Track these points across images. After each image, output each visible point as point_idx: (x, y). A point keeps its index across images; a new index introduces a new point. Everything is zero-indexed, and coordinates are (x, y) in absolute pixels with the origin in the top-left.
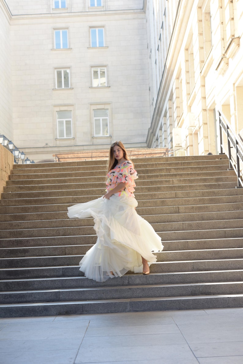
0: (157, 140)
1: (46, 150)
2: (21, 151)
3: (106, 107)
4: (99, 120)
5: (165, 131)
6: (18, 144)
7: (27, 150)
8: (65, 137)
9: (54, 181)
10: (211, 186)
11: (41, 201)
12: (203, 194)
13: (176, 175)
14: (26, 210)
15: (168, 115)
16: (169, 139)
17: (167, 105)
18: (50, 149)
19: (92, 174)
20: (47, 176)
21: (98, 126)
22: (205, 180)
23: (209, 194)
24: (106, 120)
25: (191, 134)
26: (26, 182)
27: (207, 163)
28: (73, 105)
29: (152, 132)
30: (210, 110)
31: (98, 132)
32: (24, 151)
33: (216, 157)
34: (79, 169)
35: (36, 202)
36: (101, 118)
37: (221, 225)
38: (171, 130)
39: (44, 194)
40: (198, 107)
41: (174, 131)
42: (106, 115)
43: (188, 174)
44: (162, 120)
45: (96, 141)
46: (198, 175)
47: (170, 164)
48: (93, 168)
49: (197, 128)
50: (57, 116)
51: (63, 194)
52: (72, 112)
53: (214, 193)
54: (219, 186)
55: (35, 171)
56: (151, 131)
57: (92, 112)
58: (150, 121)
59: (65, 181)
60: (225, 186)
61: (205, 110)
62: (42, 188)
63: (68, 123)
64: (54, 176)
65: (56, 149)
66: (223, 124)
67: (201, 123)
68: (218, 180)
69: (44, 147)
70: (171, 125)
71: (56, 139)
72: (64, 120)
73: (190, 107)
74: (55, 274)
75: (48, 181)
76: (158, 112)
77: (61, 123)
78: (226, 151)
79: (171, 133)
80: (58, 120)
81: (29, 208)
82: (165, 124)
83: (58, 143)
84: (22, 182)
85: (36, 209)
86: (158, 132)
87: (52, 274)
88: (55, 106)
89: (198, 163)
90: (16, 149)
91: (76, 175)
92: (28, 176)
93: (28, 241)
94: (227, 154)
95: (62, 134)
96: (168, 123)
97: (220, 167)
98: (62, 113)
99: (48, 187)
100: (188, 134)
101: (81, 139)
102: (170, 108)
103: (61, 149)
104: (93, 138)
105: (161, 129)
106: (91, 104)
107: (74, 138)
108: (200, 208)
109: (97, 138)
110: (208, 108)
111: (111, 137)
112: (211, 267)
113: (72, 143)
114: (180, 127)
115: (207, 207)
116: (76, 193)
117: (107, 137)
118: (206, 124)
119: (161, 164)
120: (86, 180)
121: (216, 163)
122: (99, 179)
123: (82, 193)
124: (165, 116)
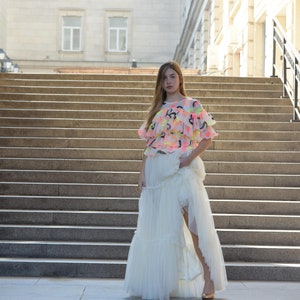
0: (187, 60)
2: (15, 63)
3: (126, 15)
4: (116, 31)
5: (198, 49)
7: (22, 63)
8: (71, 50)
9: (51, 98)
10: (257, 118)
11: (32, 123)
12: (247, 127)
13: (212, 100)
14: (10, 132)
15: (203, 29)
16: (202, 60)
17: (202, 15)
18: (51, 64)
19: (102, 91)
20: (41, 91)
21: (113, 39)
22: (250, 109)
23: (255, 127)
24: (125, 31)
25: (231, 54)
26: (13, 97)
27: (254, 87)
28: (83, 10)
29: (181, 51)
30: (258, 23)
31: (113, 46)
32: (19, 63)
33: (266, 80)
34: (85, 84)
35: (25, 123)
36: (118, 29)
37: (270, 169)
38: (206, 47)
39: (37, 114)
40: (243, 18)
41: (210, 49)
42: (125, 25)
43: (228, 100)
44: (194, 35)
45: (110, 58)
46: (242, 101)
47: (205, 86)
48: (104, 84)
49: (240, 46)
50: (63, 22)
51: (61, 115)
52: (82, 19)
53: (262, 127)
54: (269, 118)
55: (27, 83)
56: (179, 49)
57: (108, 21)
58: (179, 36)
59: (65, 99)
60: (276, 118)
61: (252, 23)
62: (35, 105)
63: (76, 32)
64: (51, 91)
66: (278, 38)
67: (246, 39)
68: (267, 110)
69: (44, 61)
70: (205, 42)
71: (60, 52)
72: (72, 28)
73: (232, 19)
74: (43, 220)
75: (43, 98)
76: (190, 25)
77: (67, 32)
78: (279, 74)
79: (205, 52)
80: (63, 28)
81: (14, 131)
82: (198, 40)
83: (62, 57)
84: (8, 97)
85: (24, 132)
86: (188, 51)
87: (40, 219)
88: (61, 9)
89: (242, 87)
90: (8, 59)
91: (81, 91)
92: (17, 90)
93: (9, 173)
94: (281, 77)
95: (67, 46)
96: (203, 39)
97: (270, 94)
98: (69, 20)
99: (42, 105)
100: (227, 53)
101: (92, 54)
102: (206, 20)
104: (106, 53)
105: (192, 47)
106: (107, 11)
107: (82, 52)
108: (242, 146)
109: (111, 53)
110: (256, 21)
111: (129, 53)
112: (254, 225)
113: (80, 57)
114: (218, 44)
115: (251, 144)
116: (78, 115)
117: (125, 54)
118: (252, 41)
119: (194, 85)
120: (93, 99)
121: (266, 87)
122: (110, 99)
123: (87, 115)
124: (199, 30)
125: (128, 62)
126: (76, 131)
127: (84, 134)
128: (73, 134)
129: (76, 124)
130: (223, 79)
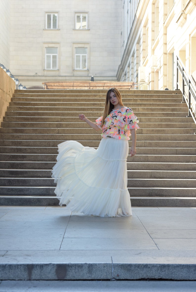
0: (125, 75)
1: (35, 78)
3: (86, 46)
4: (80, 56)
5: (132, 68)
6: (13, 72)
7: (20, 78)
8: (51, 69)
9: (46, 104)
10: (167, 115)
11: (36, 119)
12: (161, 120)
13: (141, 105)
14: (24, 125)
15: (135, 55)
16: (135, 75)
17: (135, 47)
18: (39, 78)
19: (76, 100)
20: (41, 100)
21: (78, 61)
22: (163, 110)
23: (166, 120)
24: (85, 56)
25: (153, 72)
26: (25, 104)
27: (166, 96)
28: (59, 43)
29: (122, 69)
30: (169, 54)
31: (78, 66)
33: (173, 92)
34: (66, 96)
35: (32, 119)
36: (81, 55)
38: (137, 67)
39: (38, 114)
40: (160, 51)
41: (139, 69)
42: (85, 52)
43: (150, 104)
44: (130, 59)
45: (76, 73)
46: (158, 105)
47: (137, 96)
48: (77, 96)
49: (158, 67)
50: (46, 51)
51: (53, 114)
52: (58, 49)
53: (170, 120)
54: (174, 115)
55: (32, 96)
56: (121, 67)
57: (75, 50)
58: (120, 59)
59: (55, 105)
60: (178, 115)
61: (166, 54)
62: (37, 109)
63: (54, 57)
64: (46, 100)
65: (44, 78)
66: (179, 67)
67: (162, 64)
68: (173, 110)
69: (34, 76)
70: (137, 63)
71: (44, 70)
72: (52, 55)
73: (154, 50)
74: (46, 175)
75: (42, 104)
76: (127, 53)
77: (49, 57)
78: (181, 88)
79: (137, 70)
80: (46, 54)
81: (27, 124)
82: (132, 62)
83: (46, 73)
84: (22, 104)
85: (32, 125)
86: (126, 69)
87: (44, 175)
88: (45, 43)
89: (159, 96)
90: (12, 76)
91: (64, 100)
92: (26, 100)
93: (25, 149)
94: (182, 90)
95: (49, 66)
96: (135, 62)
97: (175, 101)
98: (49, 49)
99: (41, 109)
100: (150, 71)
101: (64, 71)
102: (137, 50)
103: (47, 78)
104: (74, 70)
105: (129, 66)
106: (74, 43)
107: (58, 70)
108: (158, 131)
109: (77, 71)
110: (168, 52)
111: (88, 70)
112: (165, 176)
113: (56, 73)
114: (145, 66)
115: (164, 130)
116: (63, 114)
117: (85, 70)
118: (166, 65)
119: (130, 95)
120: (71, 105)
121: (172, 96)
122: (81, 105)
123: (68, 114)
124: (133, 56)
125: (88, 76)
126: (62, 124)
127: (67, 126)
128: (61, 126)
129: (62, 120)
130: (148, 91)
